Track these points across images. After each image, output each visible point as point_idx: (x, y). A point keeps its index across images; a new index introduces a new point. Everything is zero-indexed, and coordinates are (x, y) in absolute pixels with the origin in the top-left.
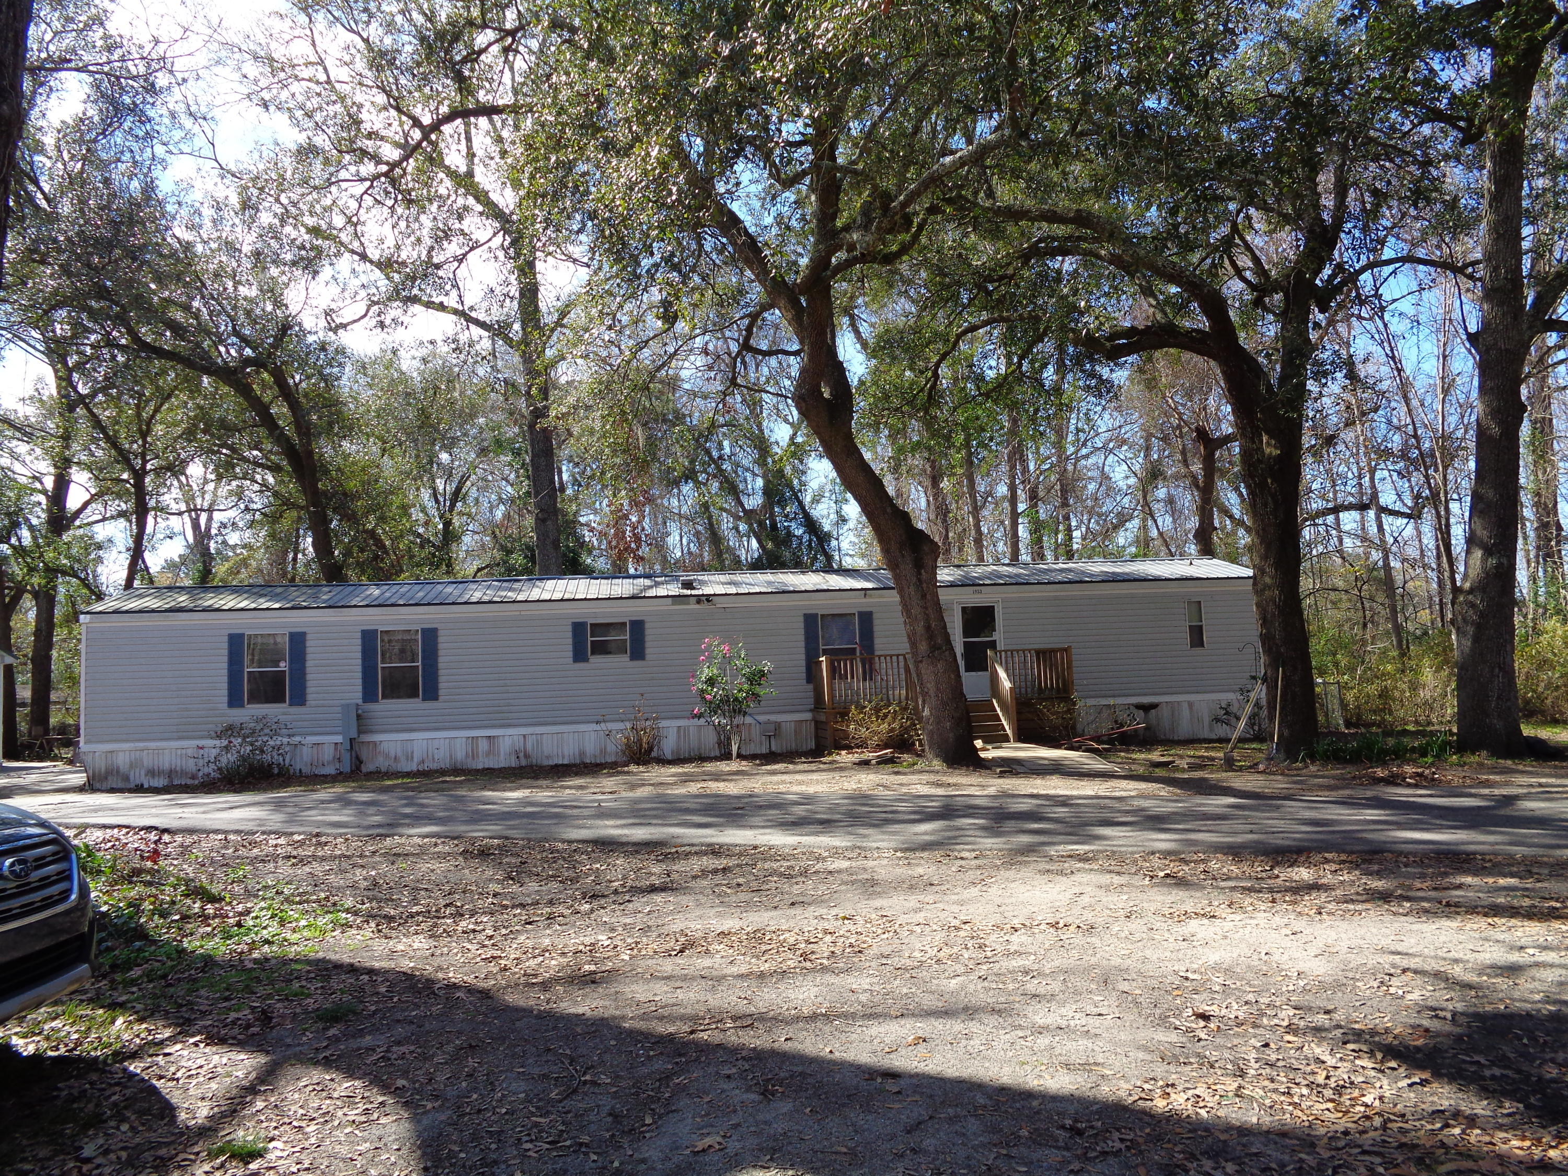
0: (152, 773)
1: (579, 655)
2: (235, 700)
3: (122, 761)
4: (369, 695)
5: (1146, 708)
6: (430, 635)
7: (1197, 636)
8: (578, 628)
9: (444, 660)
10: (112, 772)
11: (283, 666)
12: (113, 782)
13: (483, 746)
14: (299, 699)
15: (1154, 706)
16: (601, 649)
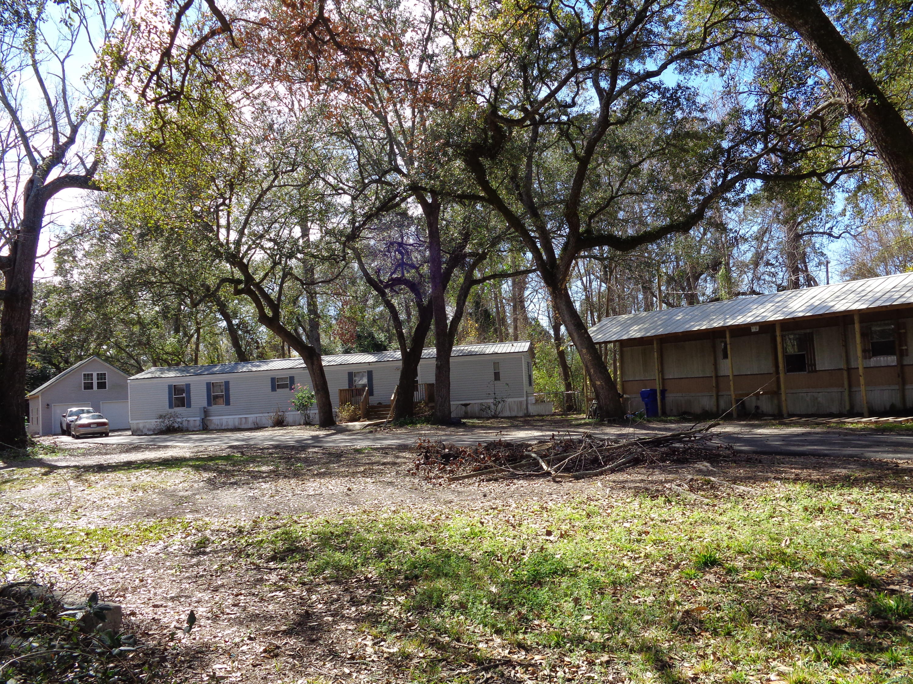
0: (149, 430)
1: (273, 389)
2: (171, 406)
3: (141, 426)
4: (209, 404)
5: (466, 405)
6: (227, 383)
7: (497, 376)
8: (273, 380)
9: (231, 392)
10: (138, 429)
11: (184, 395)
12: (139, 433)
13: (244, 420)
14: (189, 406)
15: (469, 404)
16: (280, 387)
